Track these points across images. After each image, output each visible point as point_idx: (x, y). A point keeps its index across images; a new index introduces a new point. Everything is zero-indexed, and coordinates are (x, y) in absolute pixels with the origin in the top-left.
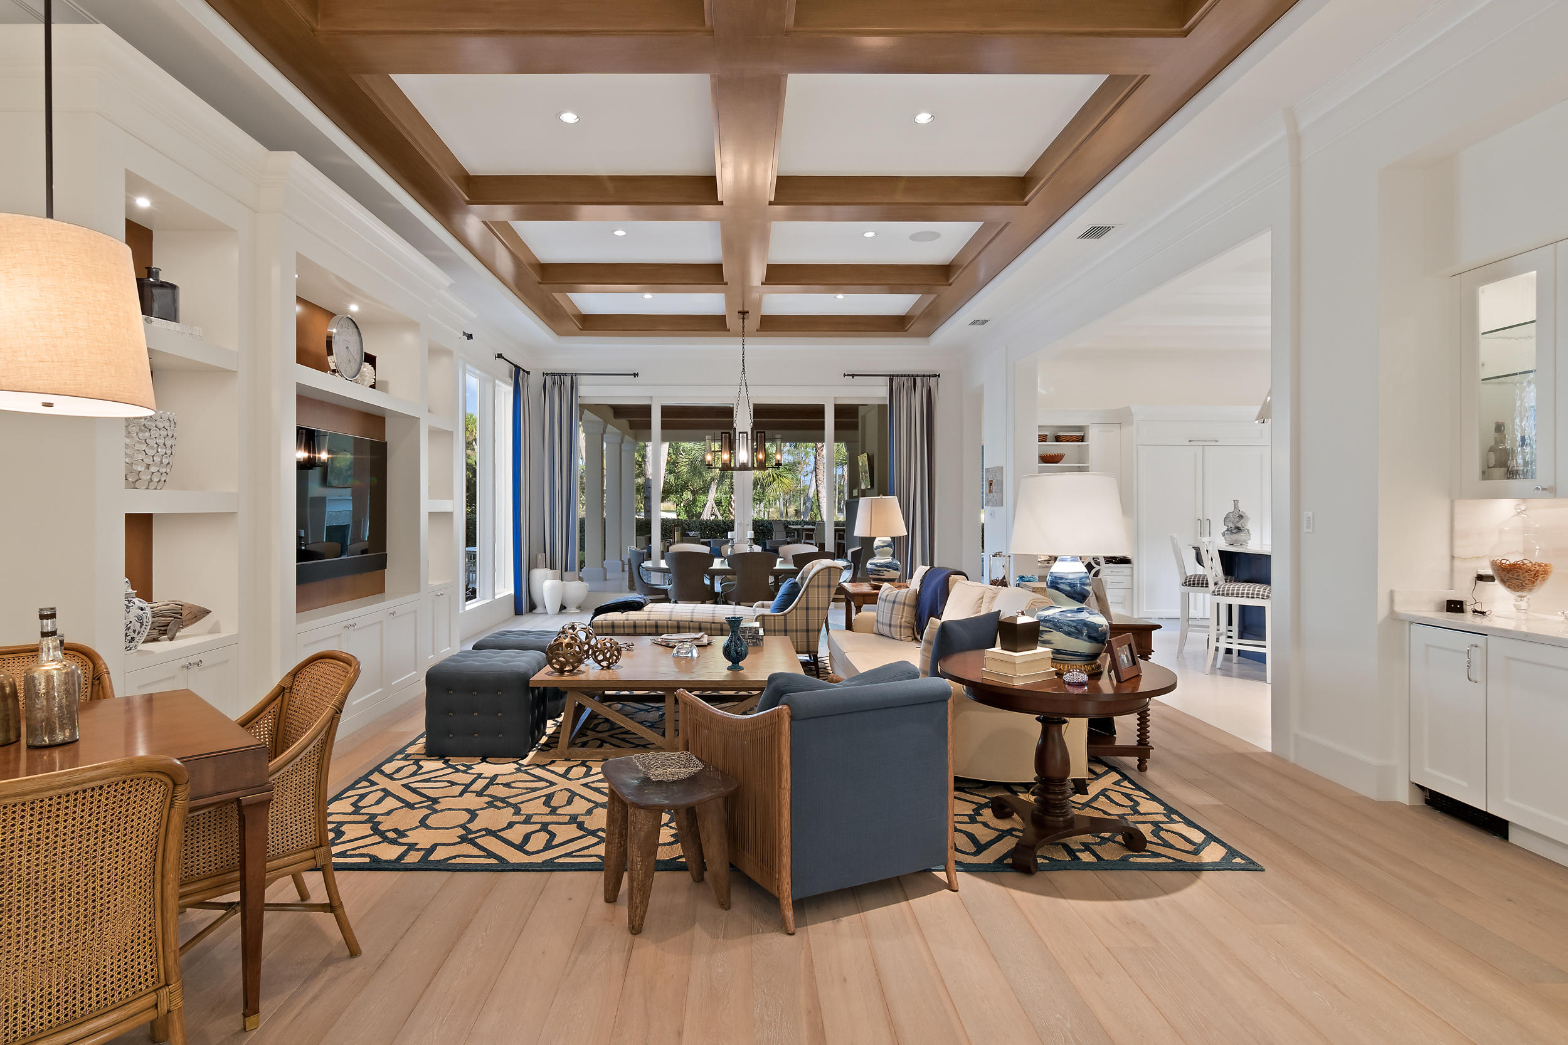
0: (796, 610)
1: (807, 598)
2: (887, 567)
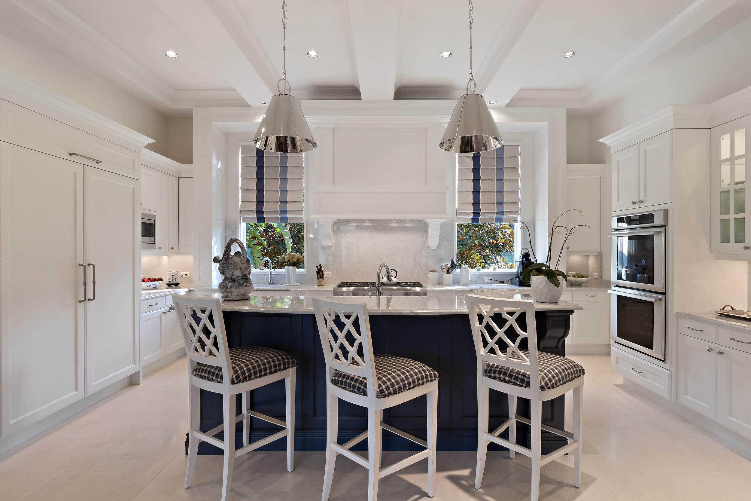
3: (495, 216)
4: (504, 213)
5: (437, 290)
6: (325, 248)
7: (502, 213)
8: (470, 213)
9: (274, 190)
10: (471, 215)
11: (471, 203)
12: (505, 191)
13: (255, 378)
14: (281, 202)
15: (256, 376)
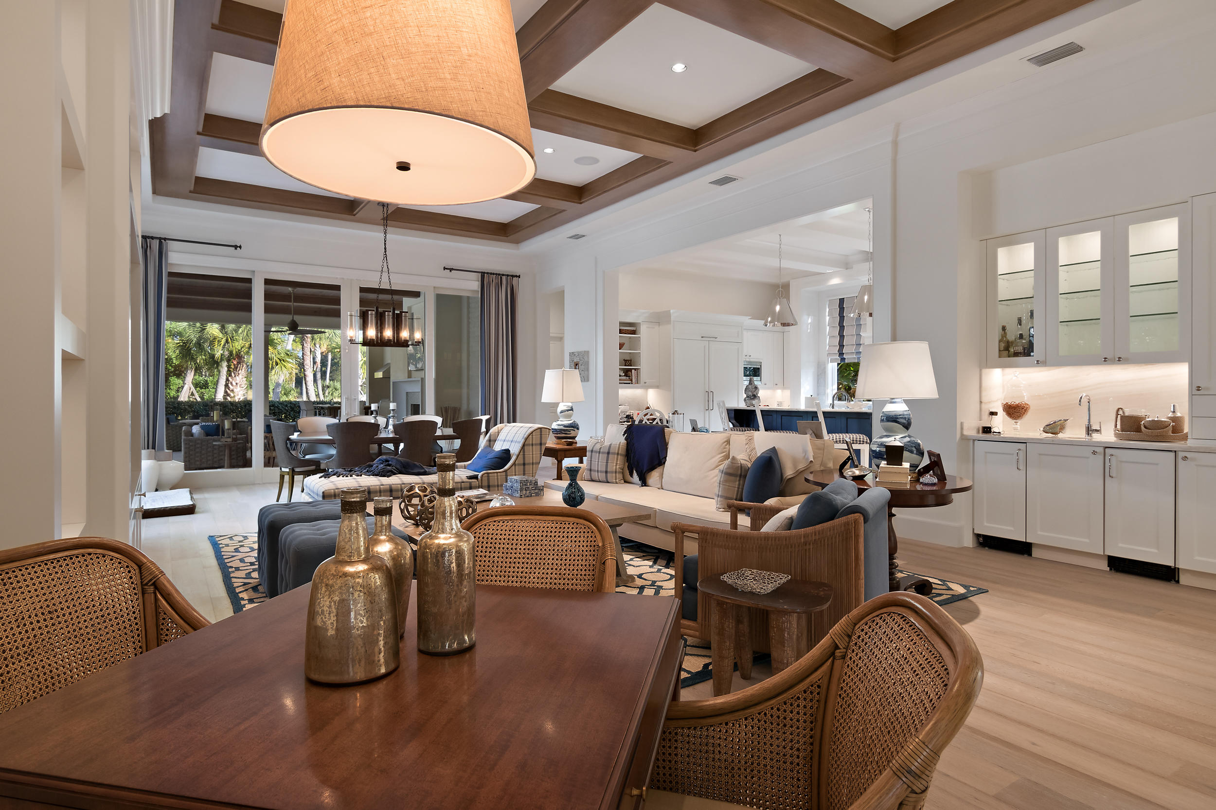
0: (515, 466)
1: (524, 455)
2: (572, 427)
14: (856, 345)
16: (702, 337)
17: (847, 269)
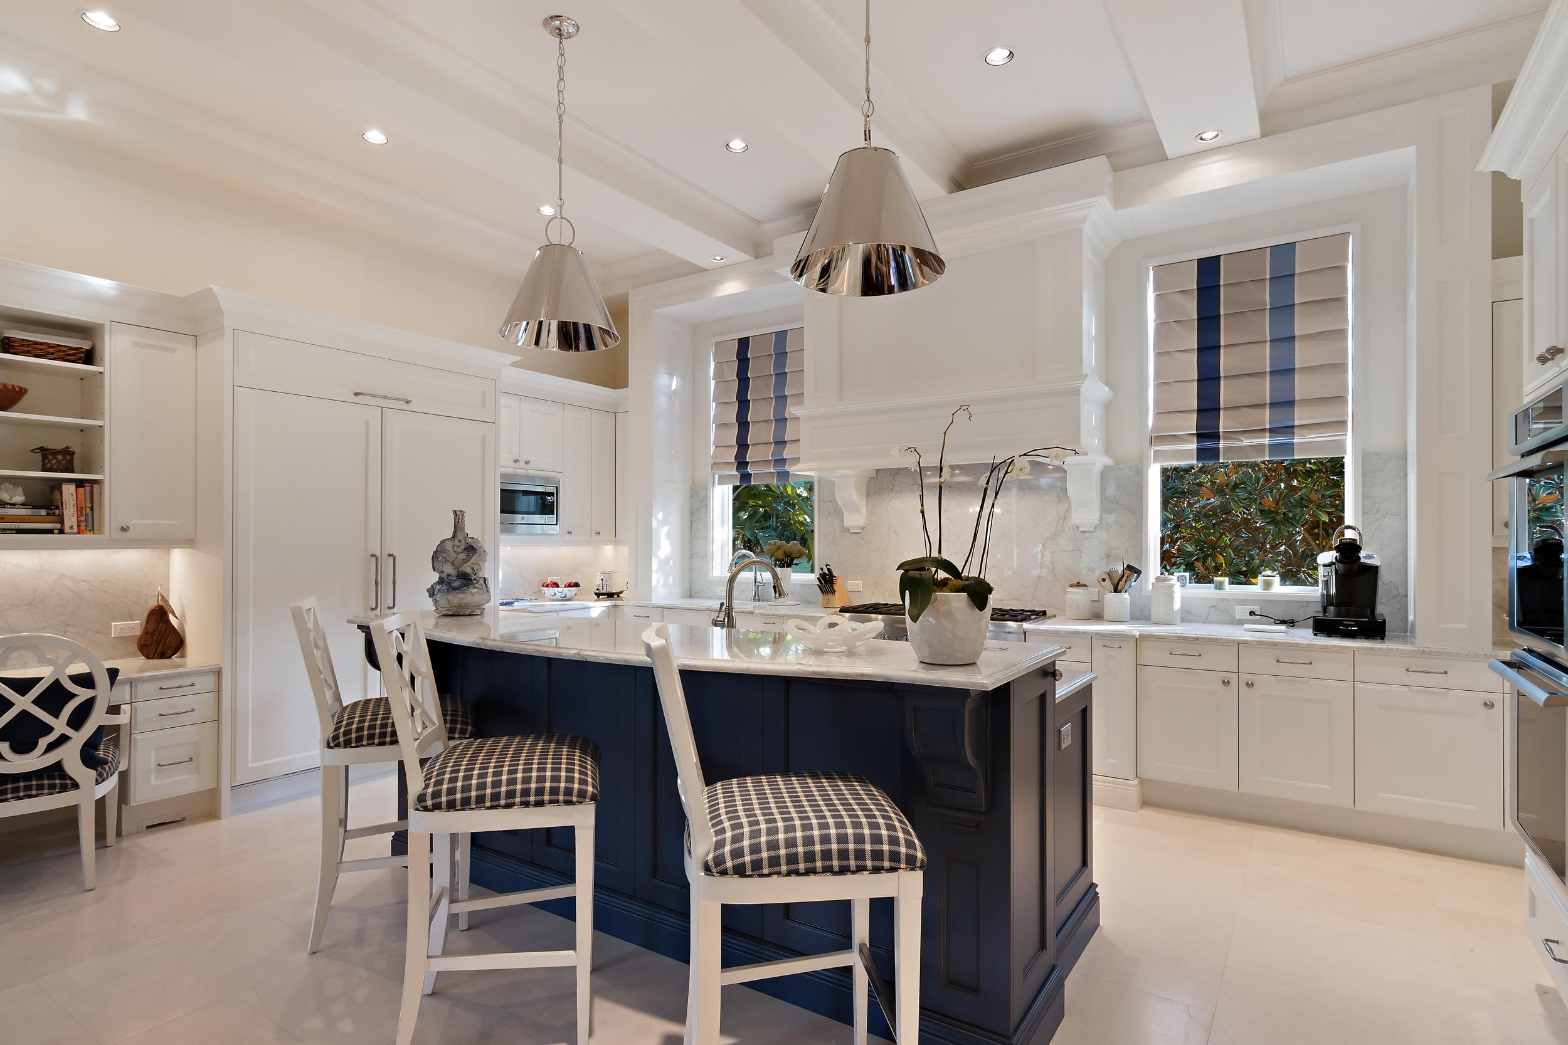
3: (1266, 440)
4: (1296, 430)
5: (1050, 631)
6: (851, 531)
7: (1290, 429)
8: (1189, 438)
9: (765, 421)
10: (1191, 442)
11: (1191, 411)
12: (1301, 369)
13: (368, 745)
14: (776, 443)
15: (370, 742)
16: (356, 394)
17: (756, 258)
